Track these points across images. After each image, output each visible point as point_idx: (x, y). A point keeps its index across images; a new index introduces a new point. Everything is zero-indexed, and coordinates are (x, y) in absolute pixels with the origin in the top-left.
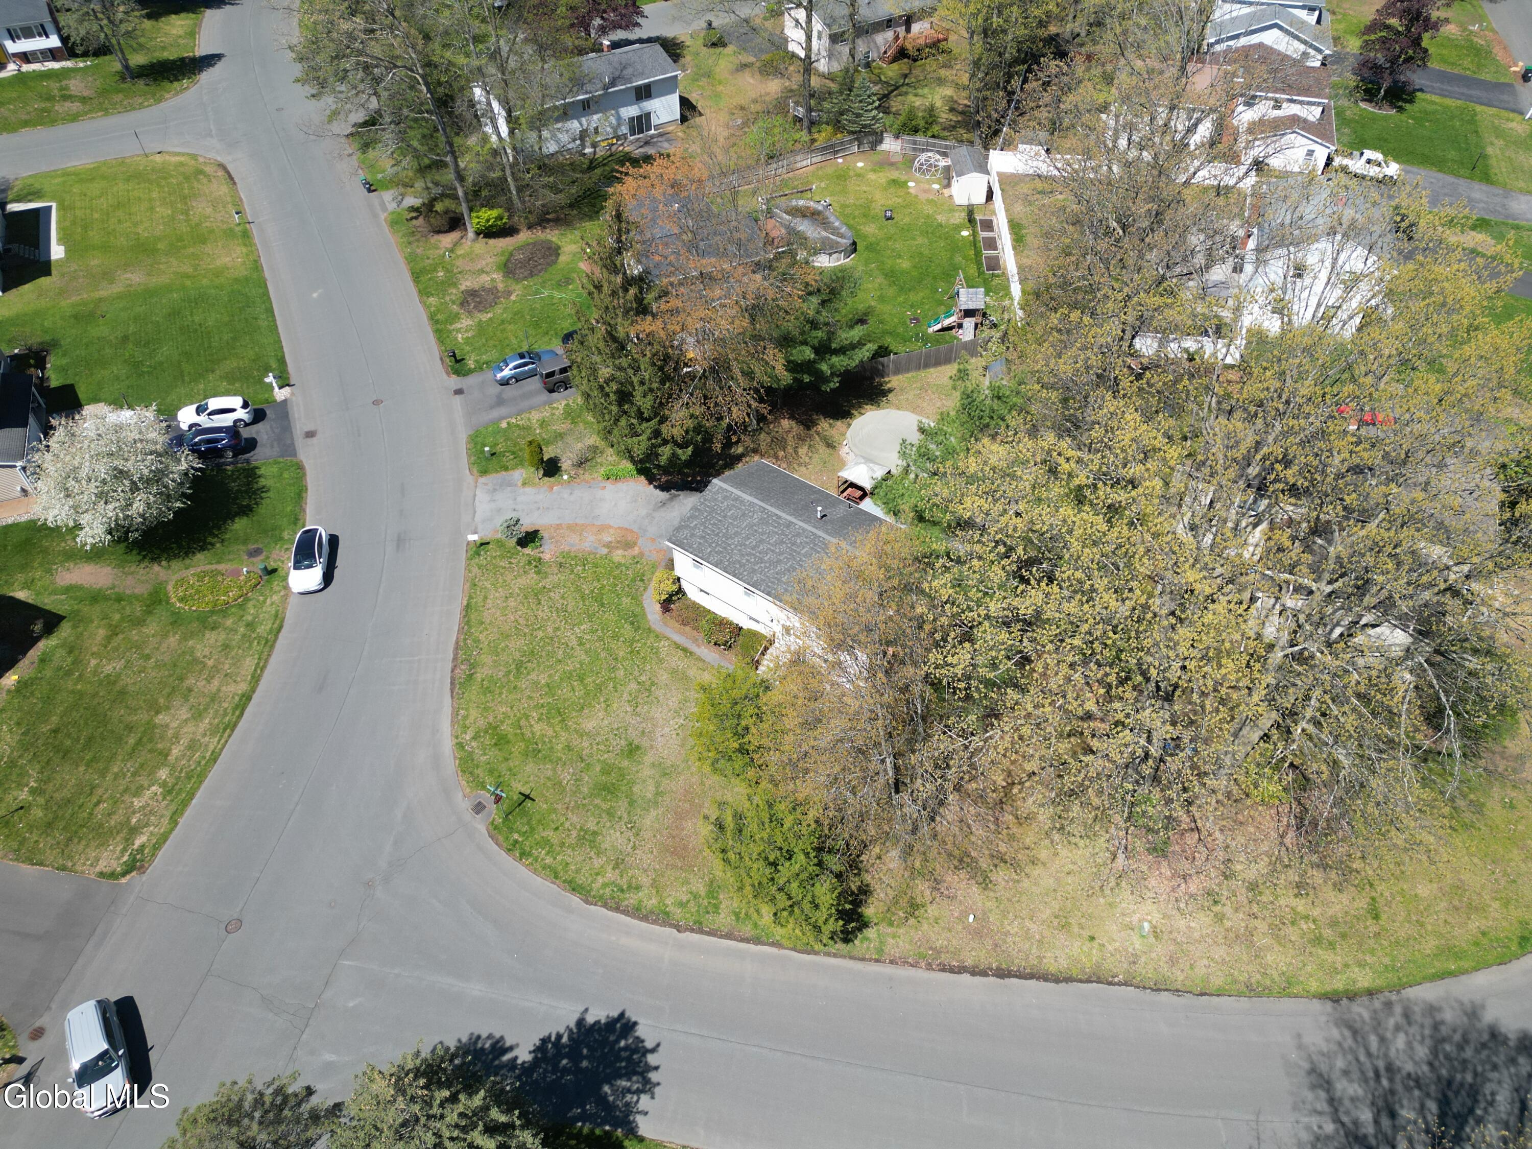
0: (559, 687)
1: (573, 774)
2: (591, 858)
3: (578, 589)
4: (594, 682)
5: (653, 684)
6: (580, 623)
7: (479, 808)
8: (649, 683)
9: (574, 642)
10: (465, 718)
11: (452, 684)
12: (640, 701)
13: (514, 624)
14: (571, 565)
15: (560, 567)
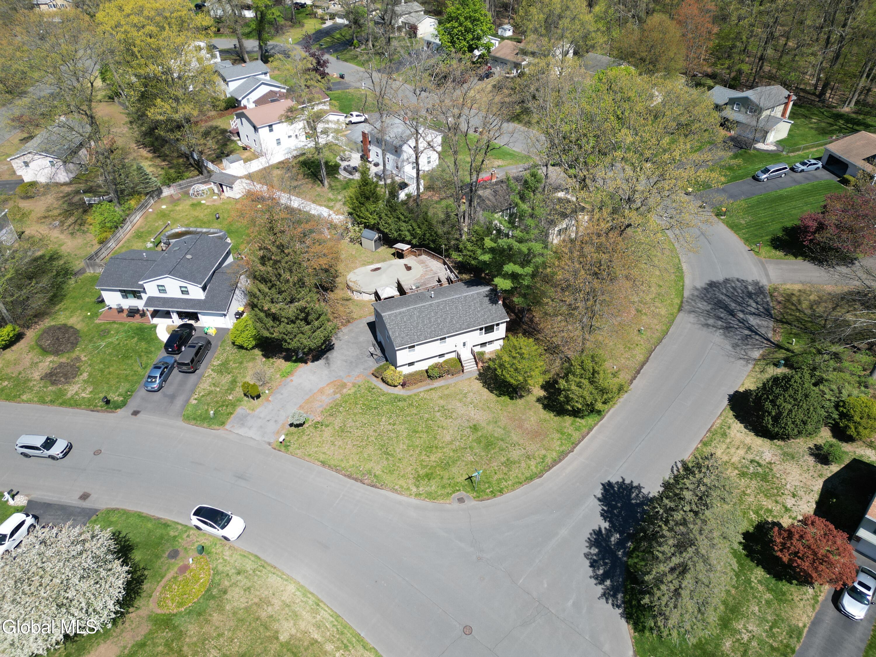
0: (414, 442)
1: (471, 455)
2: (519, 467)
3: (355, 414)
4: (422, 428)
7: (461, 500)
8: (441, 408)
9: (390, 427)
10: (402, 487)
11: (373, 486)
12: (449, 415)
13: (355, 447)
14: (335, 411)
15: (332, 416)
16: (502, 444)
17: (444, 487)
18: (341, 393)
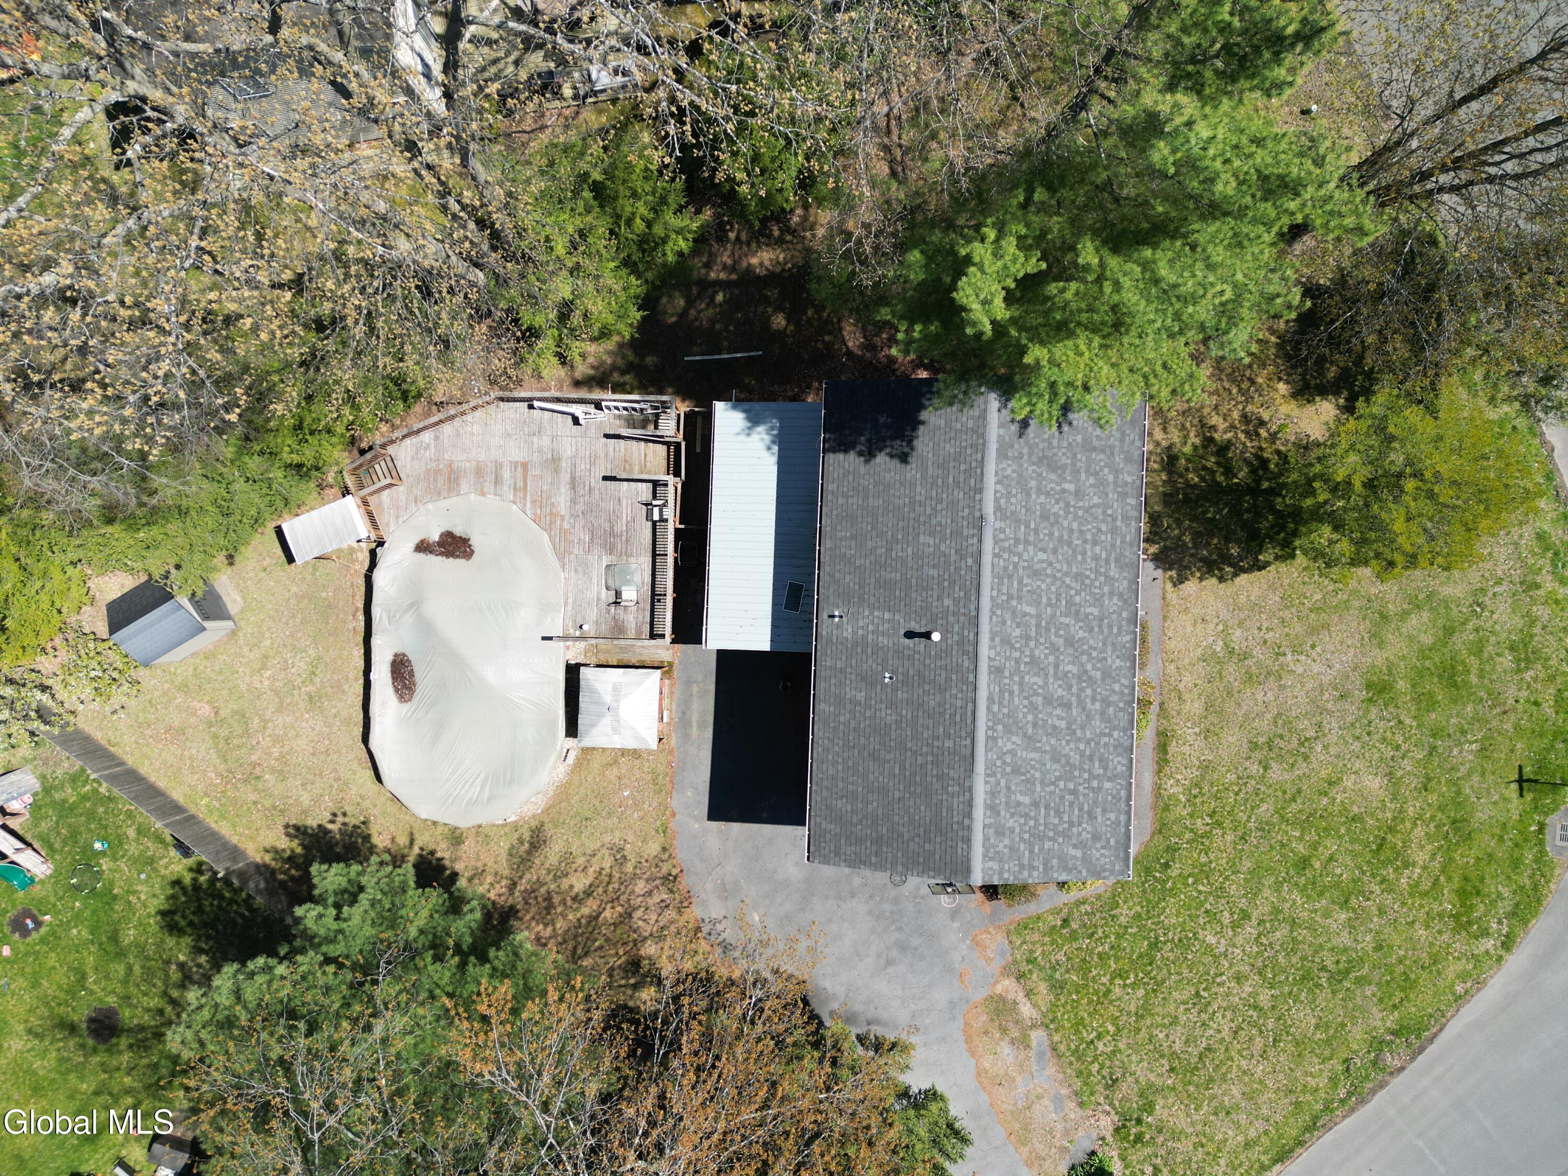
0: (1337, 885)
1: (1459, 744)
2: (1544, 628)
3: (1143, 1013)
4: (1301, 838)
5: (1254, 746)
6: (1209, 950)
8: (1258, 755)
9: (1250, 930)
10: (1463, 977)
11: (1421, 1050)
12: (1295, 742)
13: (1271, 1053)
14: (1102, 1067)
15: (1115, 1081)
16: (1461, 641)
17: (1516, 863)
18: (1033, 1026)
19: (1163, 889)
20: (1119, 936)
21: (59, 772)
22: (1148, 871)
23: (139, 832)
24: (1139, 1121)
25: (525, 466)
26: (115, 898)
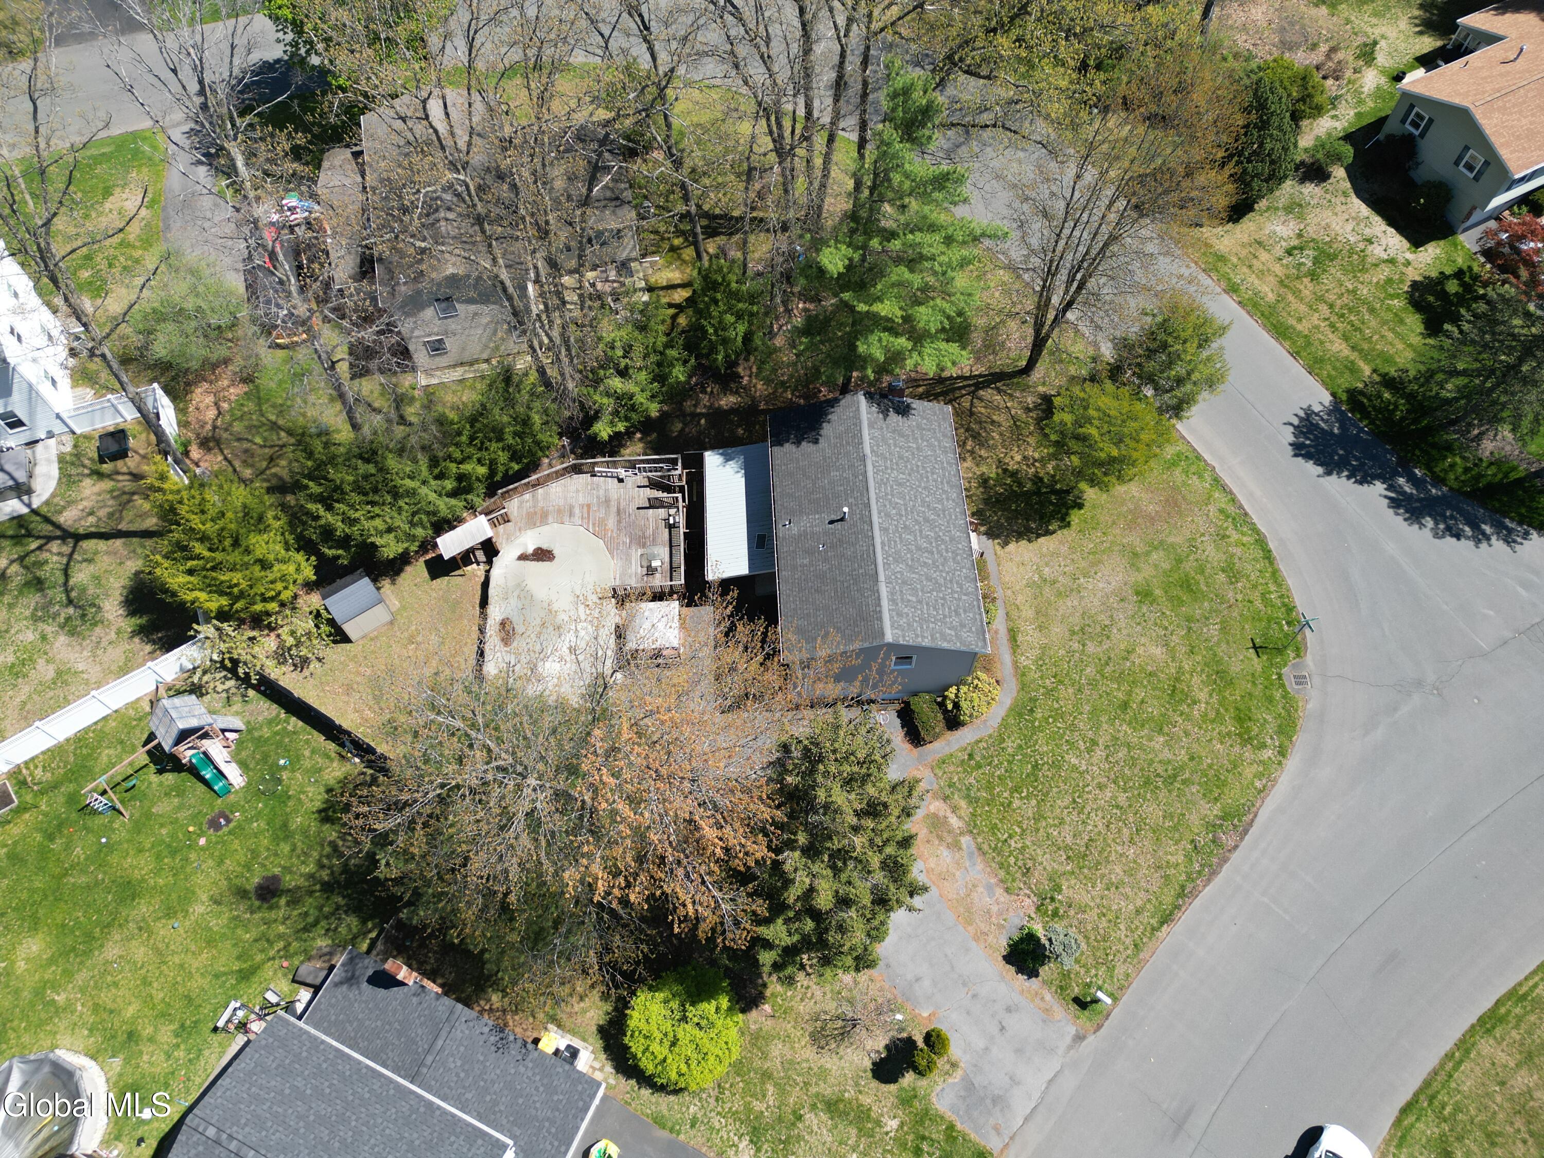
0: (1151, 719)
1: (1206, 625)
3: (1039, 817)
4: (1119, 689)
5: (1073, 633)
6: (1075, 768)
7: (1300, 681)
8: (1075, 637)
9: (1100, 753)
10: (1259, 776)
11: (1246, 832)
12: (1099, 629)
13: (1136, 839)
14: (1017, 859)
15: (1028, 870)
16: (1189, 566)
17: (1270, 699)
18: (962, 834)
19: (1033, 727)
20: (1009, 762)
21: (260, 719)
22: (1020, 715)
23: (313, 752)
24: (1052, 899)
25: (589, 506)
26: (289, 797)
